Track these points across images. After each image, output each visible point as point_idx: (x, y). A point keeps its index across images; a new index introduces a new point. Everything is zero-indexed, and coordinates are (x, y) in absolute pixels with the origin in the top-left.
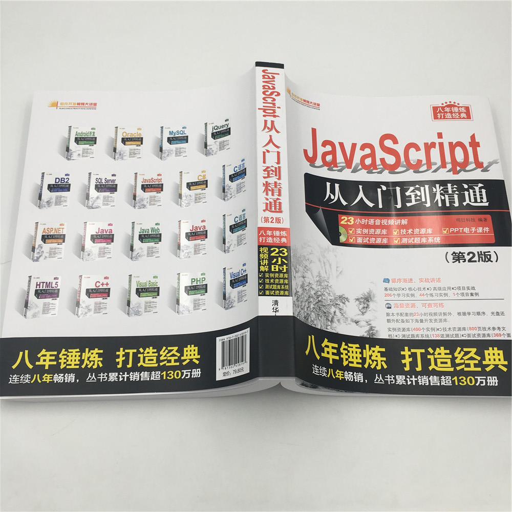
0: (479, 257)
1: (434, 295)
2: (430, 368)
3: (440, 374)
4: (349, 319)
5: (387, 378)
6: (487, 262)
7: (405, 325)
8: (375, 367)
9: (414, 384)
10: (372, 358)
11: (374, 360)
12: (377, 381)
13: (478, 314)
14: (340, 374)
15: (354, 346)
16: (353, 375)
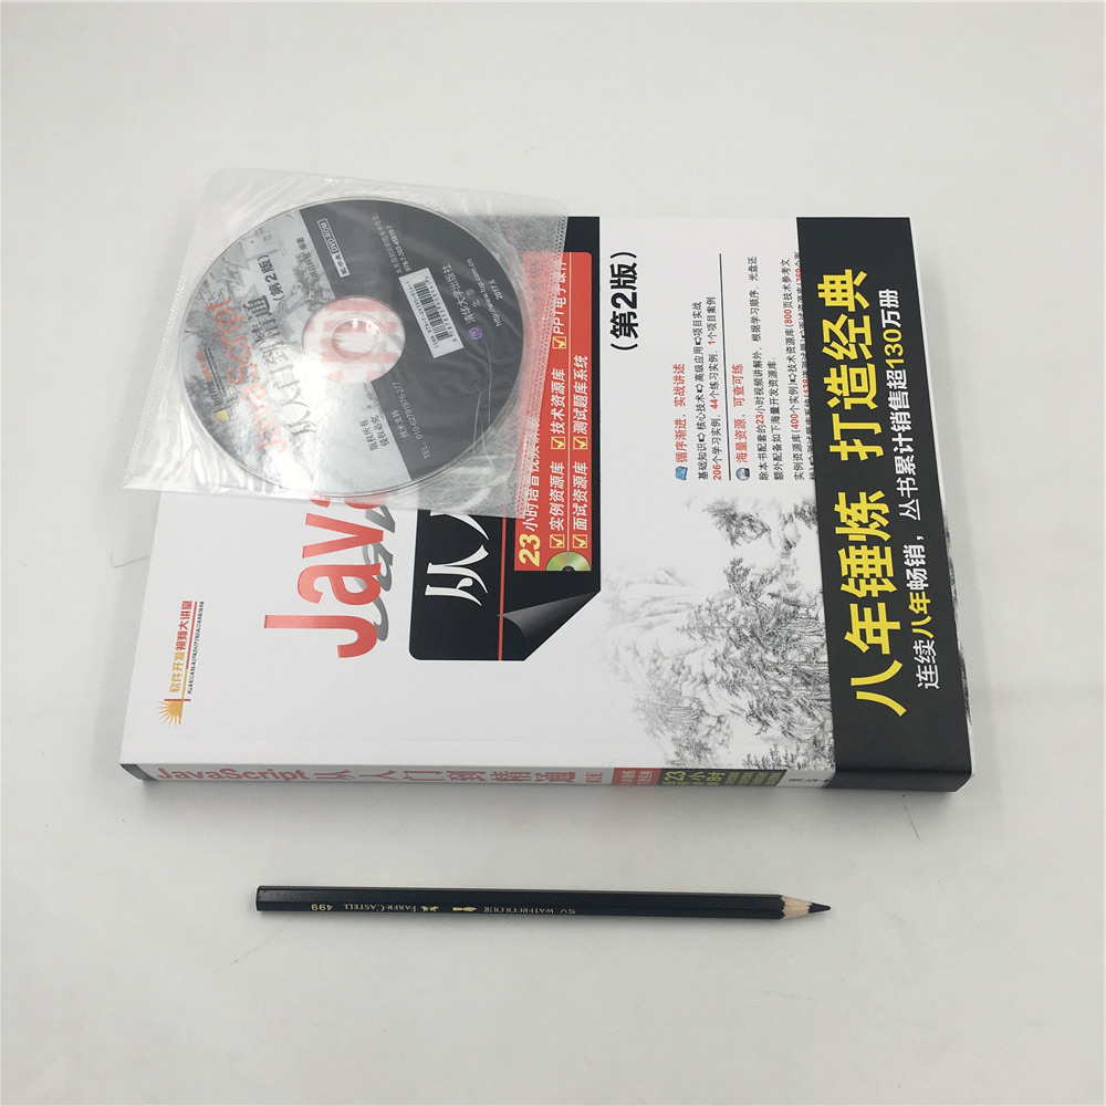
0: (624, 287)
1: (713, 381)
2: (873, 406)
3: (883, 392)
4: (784, 562)
5: (905, 492)
6: (635, 273)
7: (787, 443)
8: (885, 516)
9: (911, 440)
10: (865, 521)
11: (869, 519)
12: (916, 514)
13: (754, 303)
14: (918, 601)
15: (844, 562)
16: (911, 569)
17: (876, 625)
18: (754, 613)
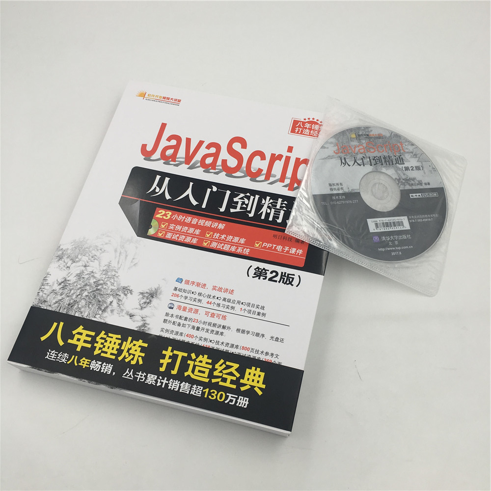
0: (281, 278)
1: (221, 305)
2: (186, 374)
3: (193, 382)
4: (125, 312)
5: (138, 375)
6: (287, 284)
7: (180, 329)
8: (130, 361)
9: (163, 387)
10: (130, 352)
11: (131, 354)
12: (125, 376)
13: (258, 335)
14: (86, 363)
15: (115, 336)
16: (101, 365)
17: (82, 341)
18: (107, 293)
